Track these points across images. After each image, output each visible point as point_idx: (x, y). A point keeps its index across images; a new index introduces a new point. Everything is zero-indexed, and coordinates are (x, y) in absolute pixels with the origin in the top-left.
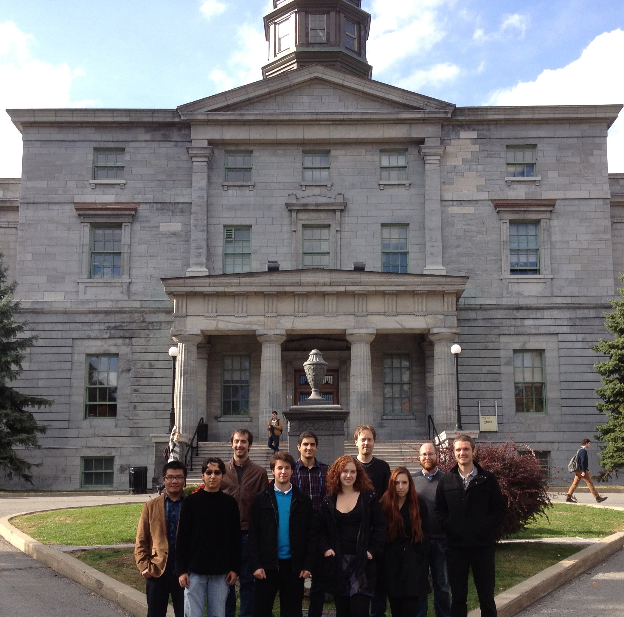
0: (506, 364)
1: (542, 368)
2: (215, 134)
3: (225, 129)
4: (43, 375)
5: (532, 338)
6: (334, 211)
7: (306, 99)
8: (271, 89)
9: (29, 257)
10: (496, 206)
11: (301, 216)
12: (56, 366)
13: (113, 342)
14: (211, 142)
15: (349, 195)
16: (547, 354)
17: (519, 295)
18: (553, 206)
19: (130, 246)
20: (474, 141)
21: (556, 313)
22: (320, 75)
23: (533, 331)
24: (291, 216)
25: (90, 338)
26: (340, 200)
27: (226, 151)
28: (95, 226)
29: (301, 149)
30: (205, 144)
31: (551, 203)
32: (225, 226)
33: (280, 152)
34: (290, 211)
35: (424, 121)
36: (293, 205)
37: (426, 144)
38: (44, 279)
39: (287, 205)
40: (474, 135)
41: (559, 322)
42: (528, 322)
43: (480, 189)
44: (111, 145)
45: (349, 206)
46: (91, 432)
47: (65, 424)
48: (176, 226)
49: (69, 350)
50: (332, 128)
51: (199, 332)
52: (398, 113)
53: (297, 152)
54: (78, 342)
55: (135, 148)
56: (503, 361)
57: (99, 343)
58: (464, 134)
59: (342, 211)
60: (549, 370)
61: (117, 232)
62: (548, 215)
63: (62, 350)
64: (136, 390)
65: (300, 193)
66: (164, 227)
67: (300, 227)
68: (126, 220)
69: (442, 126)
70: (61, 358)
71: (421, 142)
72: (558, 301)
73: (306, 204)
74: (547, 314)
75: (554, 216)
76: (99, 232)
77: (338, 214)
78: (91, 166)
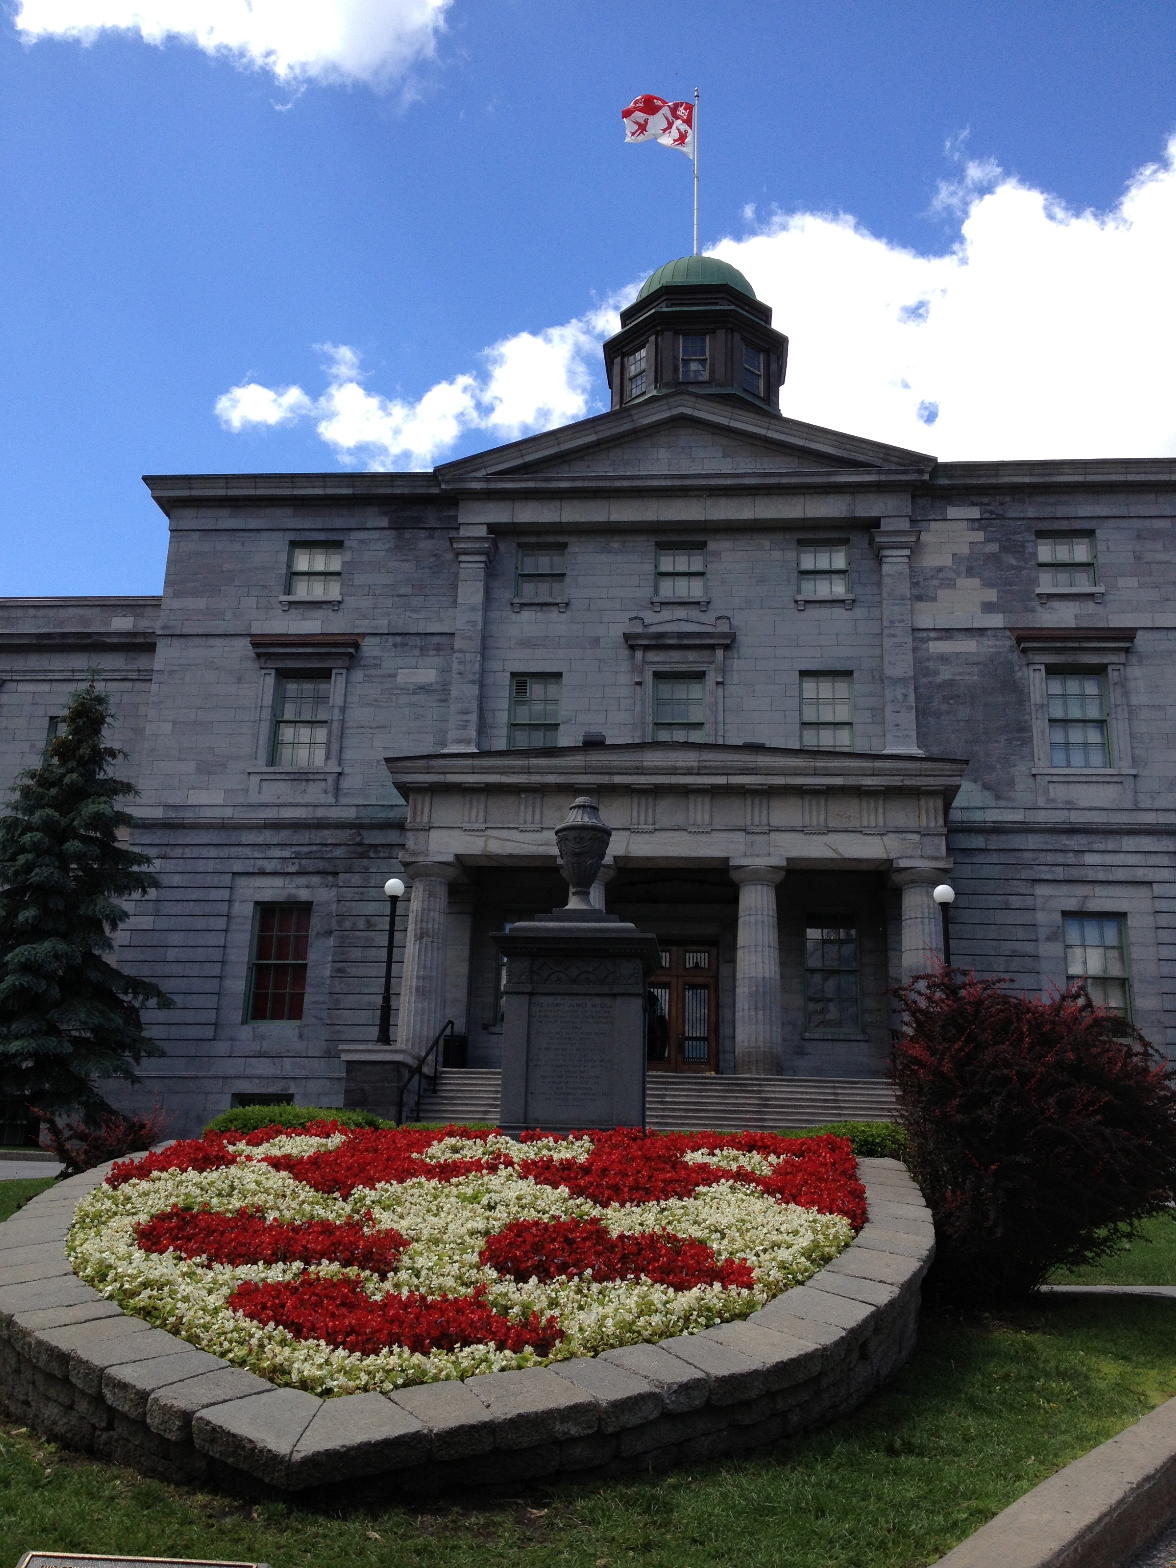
0: (1048, 939)
1: (1122, 949)
2: (499, 513)
3: (518, 505)
4: (175, 939)
5: (1099, 890)
6: (712, 647)
7: (663, 454)
8: (601, 435)
9: (167, 728)
10: (1019, 640)
11: (652, 656)
12: (201, 923)
13: (302, 880)
14: (493, 528)
15: (738, 620)
16: (1131, 922)
17: (1071, 807)
18: (1131, 639)
19: (343, 709)
20: (974, 524)
21: (1147, 843)
22: (688, 411)
23: (1101, 876)
24: (633, 657)
25: (263, 873)
26: (724, 627)
27: (520, 545)
28: (283, 675)
29: (653, 539)
30: (482, 531)
31: (1127, 635)
32: (513, 675)
33: (616, 545)
34: (632, 648)
35: (879, 488)
36: (638, 636)
37: (883, 528)
38: (191, 766)
39: (627, 636)
40: (974, 513)
41: (1153, 860)
42: (1090, 859)
43: (988, 608)
44: (321, 536)
45: (741, 638)
46: (255, 1047)
47: (209, 1032)
48: (427, 675)
49: (225, 894)
50: (709, 502)
51: (451, 859)
52: (829, 474)
53: (646, 543)
54: (242, 881)
55: (362, 542)
56: (1042, 933)
57: (278, 882)
58: (953, 512)
59: (727, 647)
60: (1136, 952)
61: (323, 686)
62: (1121, 658)
63: (214, 894)
64: (339, 970)
65: (649, 617)
66: (404, 677)
67: (649, 677)
68: (340, 663)
69: (914, 497)
70: (208, 908)
71: (873, 524)
72: (1149, 818)
73: (661, 635)
74: (1129, 843)
75: (1134, 659)
76: (292, 687)
77: (719, 653)
78: (284, 571)
